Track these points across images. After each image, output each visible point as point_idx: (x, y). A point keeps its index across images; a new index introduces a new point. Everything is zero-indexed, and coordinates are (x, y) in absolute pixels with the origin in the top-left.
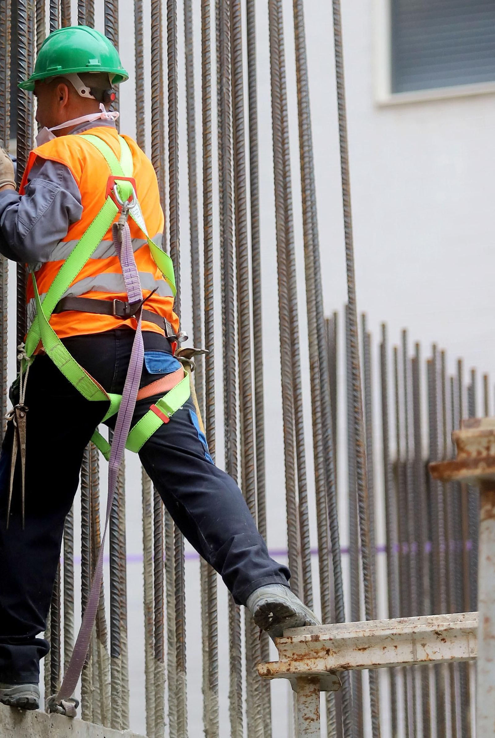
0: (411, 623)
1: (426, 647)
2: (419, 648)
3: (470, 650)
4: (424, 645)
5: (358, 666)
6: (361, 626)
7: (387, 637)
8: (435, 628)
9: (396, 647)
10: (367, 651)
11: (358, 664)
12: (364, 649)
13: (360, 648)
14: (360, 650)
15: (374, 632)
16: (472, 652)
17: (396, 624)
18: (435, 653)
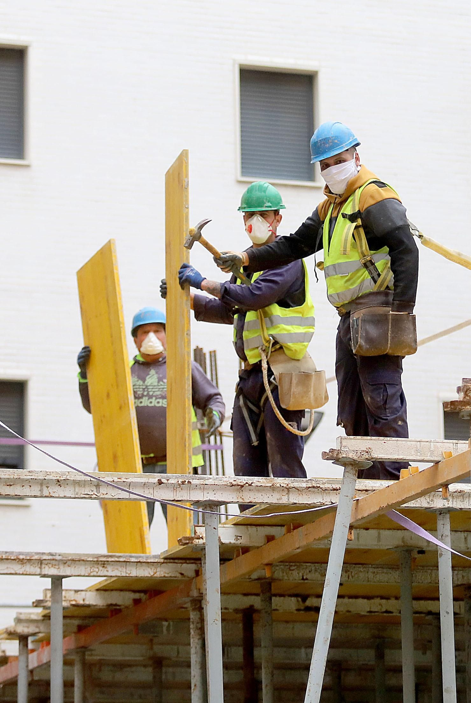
0: (36, 473)
1: (49, 488)
2: (45, 488)
3: (76, 493)
4: (48, 487)
5: (6, 495)
6: (5, 471)
7: (27, 480)
8: (58, 478)
9: (30, 486)
10: (12, 487)
11: (6, 494)
12: (11, 485)
13: (8, 484)
14: (8, 485)
15: (20, 476)
16: (77, 494)
17: (27, 473)
18: (54, 492)
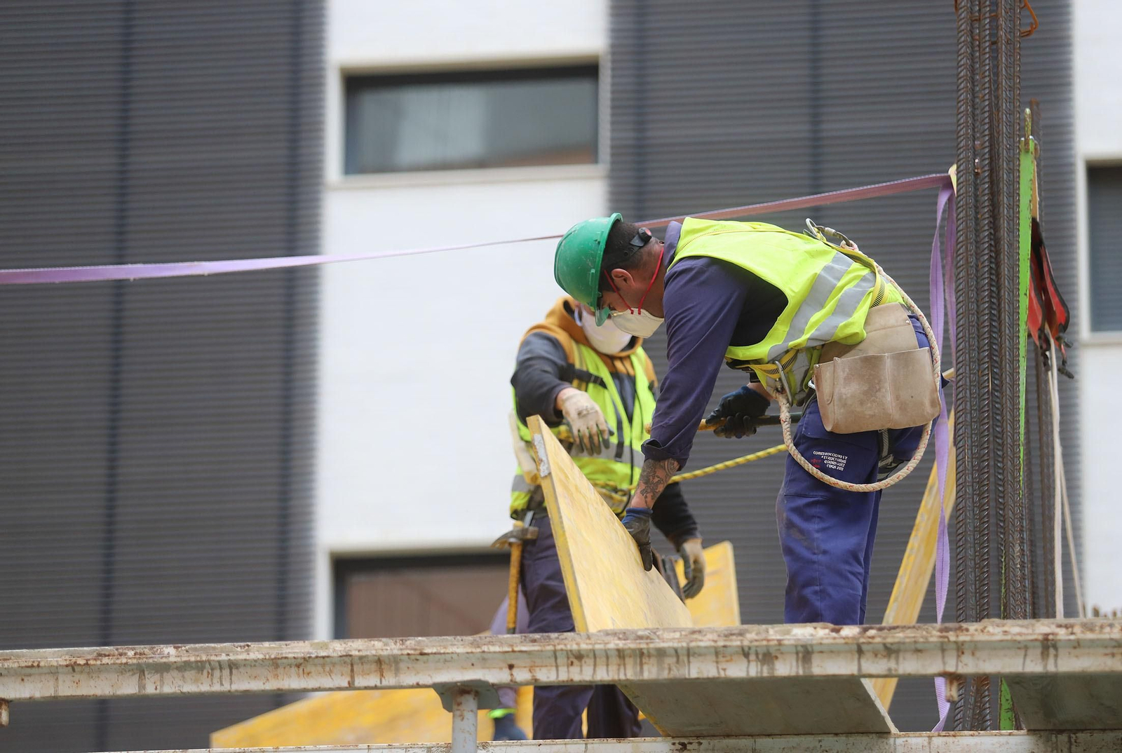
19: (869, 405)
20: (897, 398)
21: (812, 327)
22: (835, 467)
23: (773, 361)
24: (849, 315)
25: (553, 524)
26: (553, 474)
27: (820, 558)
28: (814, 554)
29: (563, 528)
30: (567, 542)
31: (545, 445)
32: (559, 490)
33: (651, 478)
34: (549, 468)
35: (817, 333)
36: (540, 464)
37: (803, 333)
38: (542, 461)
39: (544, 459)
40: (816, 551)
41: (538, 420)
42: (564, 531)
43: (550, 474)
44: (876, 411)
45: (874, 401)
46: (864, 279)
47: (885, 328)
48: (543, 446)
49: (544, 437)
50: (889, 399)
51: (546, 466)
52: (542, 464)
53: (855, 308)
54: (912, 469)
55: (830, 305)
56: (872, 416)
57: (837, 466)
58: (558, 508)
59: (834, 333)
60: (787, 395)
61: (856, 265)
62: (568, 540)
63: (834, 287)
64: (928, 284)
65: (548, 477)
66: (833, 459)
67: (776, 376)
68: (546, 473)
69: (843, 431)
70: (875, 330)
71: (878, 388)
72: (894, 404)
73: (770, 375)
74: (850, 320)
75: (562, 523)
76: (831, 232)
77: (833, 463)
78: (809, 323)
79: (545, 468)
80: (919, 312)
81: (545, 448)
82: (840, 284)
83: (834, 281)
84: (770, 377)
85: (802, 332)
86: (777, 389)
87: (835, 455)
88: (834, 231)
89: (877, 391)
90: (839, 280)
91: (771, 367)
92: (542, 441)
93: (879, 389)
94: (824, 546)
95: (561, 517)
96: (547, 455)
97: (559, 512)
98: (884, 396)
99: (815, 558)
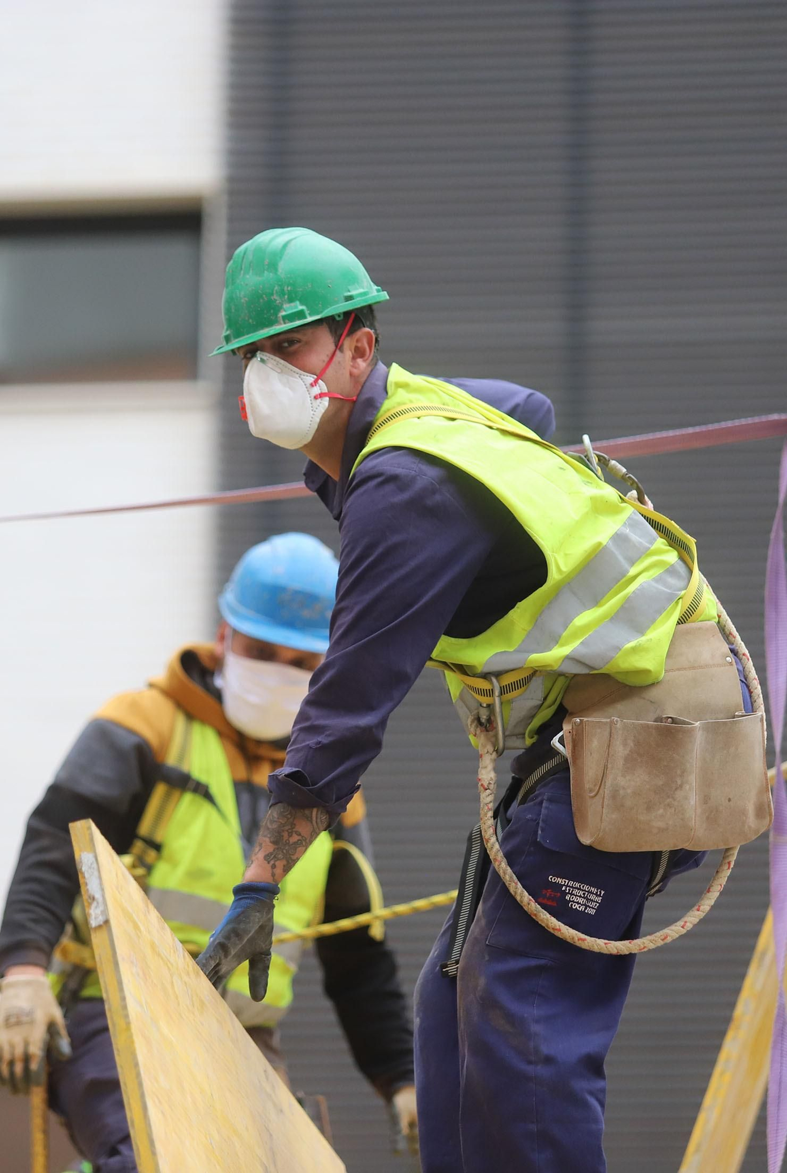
19: (661, 811)
20: (706, 799)
21: (574, 636)
22: (582, 908)
23: (485, 676)
24: (641, 630)
25: (110, 1010)
26: (113, 923)
27: (541, 1071)
28: (530, 1063)
29: (127, 1016)
30: (132, 1042)
31: (99, 871)
32: (122, 950)
33: (286, 835)
34: (105, 912)
35: (584, 651)
36: (90, 904)
37: (557, 642)
38: (94, 899)
39: (98, 896)
40: (533, 1058)
41: (89, 828)
42: (128, 1024)
43: (107, 922)
44: (670, 823)
45: (670, 806)
46: (671, 571)
47: (694, 668)
48: (96, 873)
49: (99, 859)
50: (693, 802)
51: (101, 908)
52: (94, 904)
53: (653, 621)
54: (689, 926)
55: (612, 603)
56: (661, 830)
57: (587, 906)
58: (120, 983)
59: (612, 658)
60: (496, 736)
61: (660, 543)
62: (135, 1038)
63: (624, 574)
64: (762, 601)
65: (104, 928)
66: (581, 893)
67: (485, 700)
68: (101, 920)
69: (610, 846)
70: (679, 669)
71: (679, 782)
72: (699, 811)
73: (474, 694)
74: (643, 639)
75: (125, 1007)
76: (620, 470)
77: (580, 900)
78: (571, 628)
79: (98, 911)
80: (743, 649)
81: (100, 878)
82: (633, 571)
83: (624, 563)
84: (475, 698)
85: (554, 640)
86: (478, 719)
87: (586, 888)
88: (624, 470)
89: (676, 789)
90: (632, 563)
91: (483, 684)
92: (95, 865)
93: (681, 786)
94: (545, 1049)
95: (123, 999)
96: (103, 890)
97: (121, 989)
98: (686, 798)
99: (530, 1069)
